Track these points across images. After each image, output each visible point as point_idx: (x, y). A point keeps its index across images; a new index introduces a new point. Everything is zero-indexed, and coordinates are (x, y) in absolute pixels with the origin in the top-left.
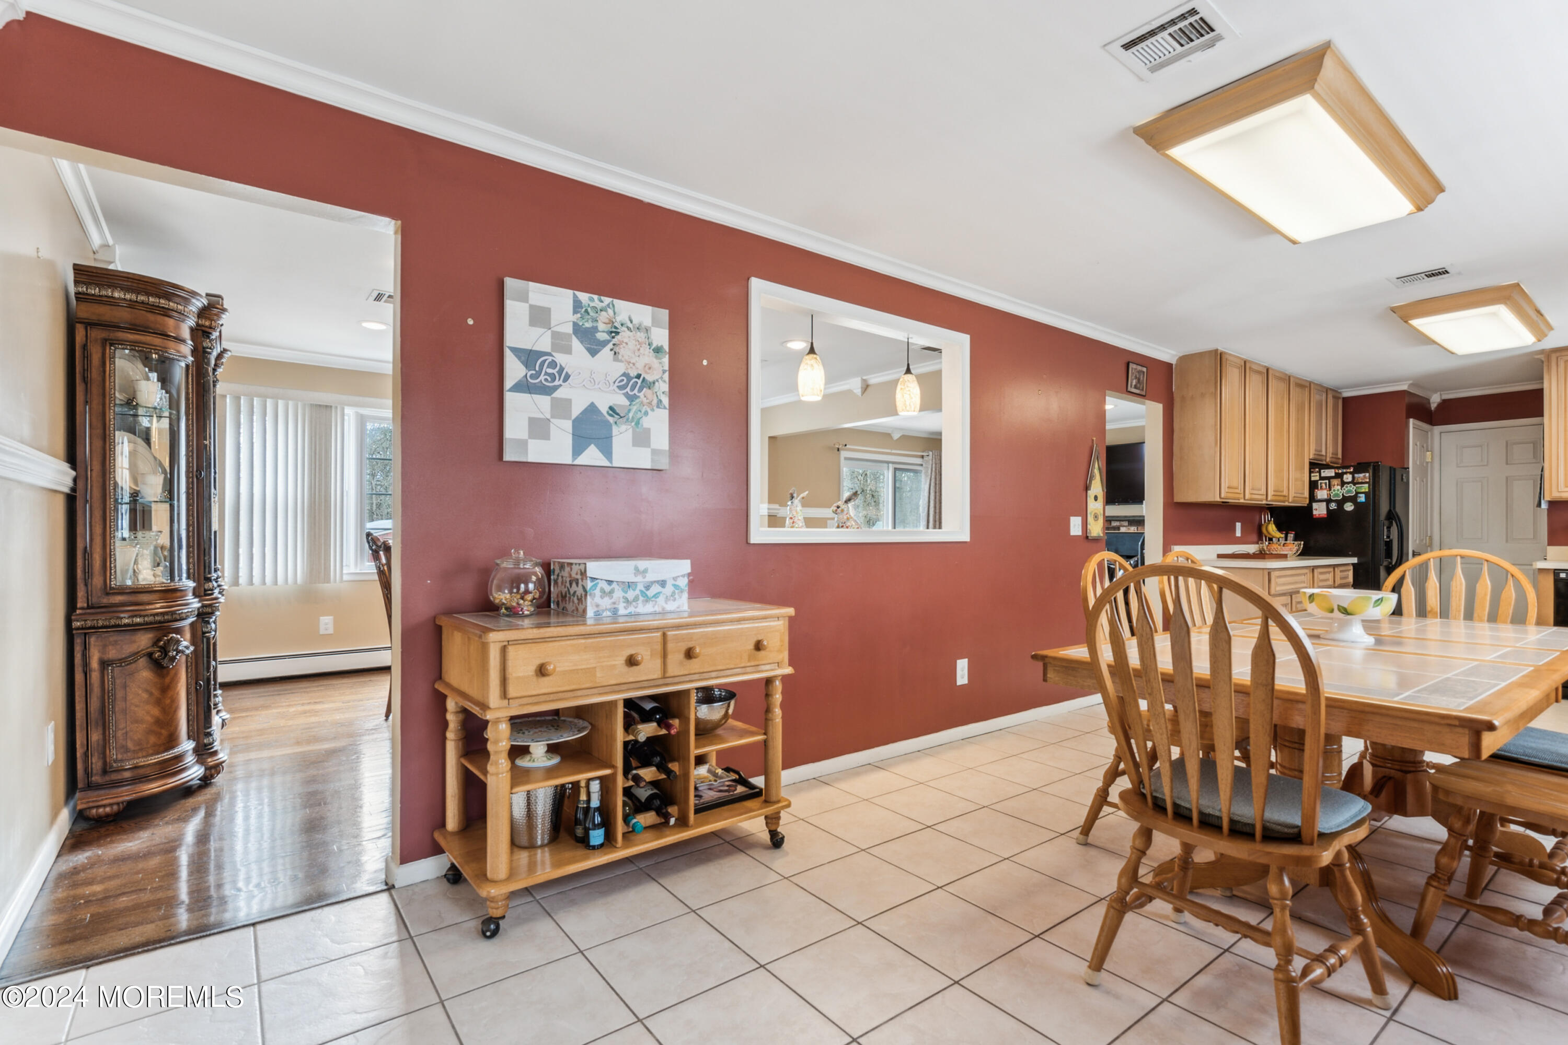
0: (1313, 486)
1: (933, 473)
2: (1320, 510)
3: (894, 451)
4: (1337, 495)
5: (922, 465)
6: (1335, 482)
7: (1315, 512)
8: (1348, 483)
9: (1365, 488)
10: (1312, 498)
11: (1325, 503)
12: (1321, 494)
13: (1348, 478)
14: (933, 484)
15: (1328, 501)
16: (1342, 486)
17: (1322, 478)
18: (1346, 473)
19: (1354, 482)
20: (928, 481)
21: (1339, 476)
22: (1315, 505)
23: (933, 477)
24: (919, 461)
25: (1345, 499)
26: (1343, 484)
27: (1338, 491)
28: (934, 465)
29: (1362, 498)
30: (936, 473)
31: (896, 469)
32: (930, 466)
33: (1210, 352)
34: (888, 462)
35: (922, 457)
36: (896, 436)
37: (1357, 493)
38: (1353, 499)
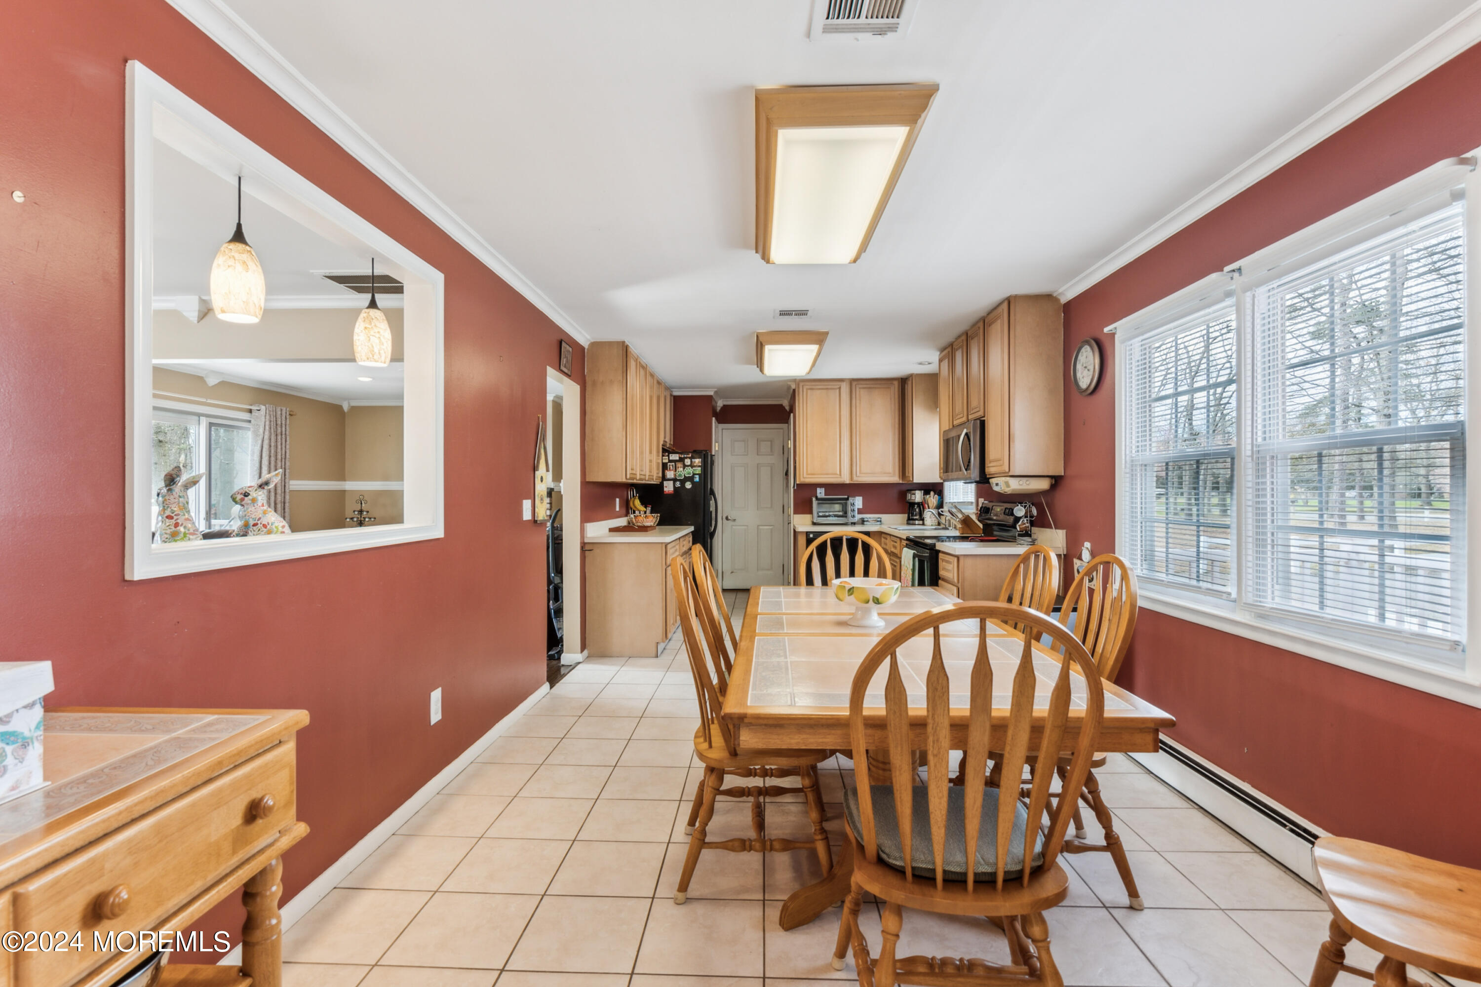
0: (665, 467)
1: (267, 433)
2: (669, 487)
3: (209, 401)
4: (680, 475)
5: (250, 421)
6: (679, 465)
7: (665, 489)
8: (688, 466)
9: (698, 470)
10: (664, 478)
11: (672, 482)
12: (670, 474)
13: (688, 462)
14: (266, 447)
15: (675, 480)
16: (684, 469)
17: (670, 461)
18: (686, 458)
19: (692, 466)
20: (260, 442)
21: (681, 460)
22: (665, 483)
23: (266, 437)
24: (245, 416)
25: (687, 479)
26: (685, 466)
27: (683, 472)
28: (267, 423)
29: (697, 479)
30: (270, 432)
31: (211, 425)
32: (263, 423)
33: (618, 343)
34: (199, 415)
35: (250, 411)
36: (212, 381)
37: (694, 474)
38: (691, 479)
